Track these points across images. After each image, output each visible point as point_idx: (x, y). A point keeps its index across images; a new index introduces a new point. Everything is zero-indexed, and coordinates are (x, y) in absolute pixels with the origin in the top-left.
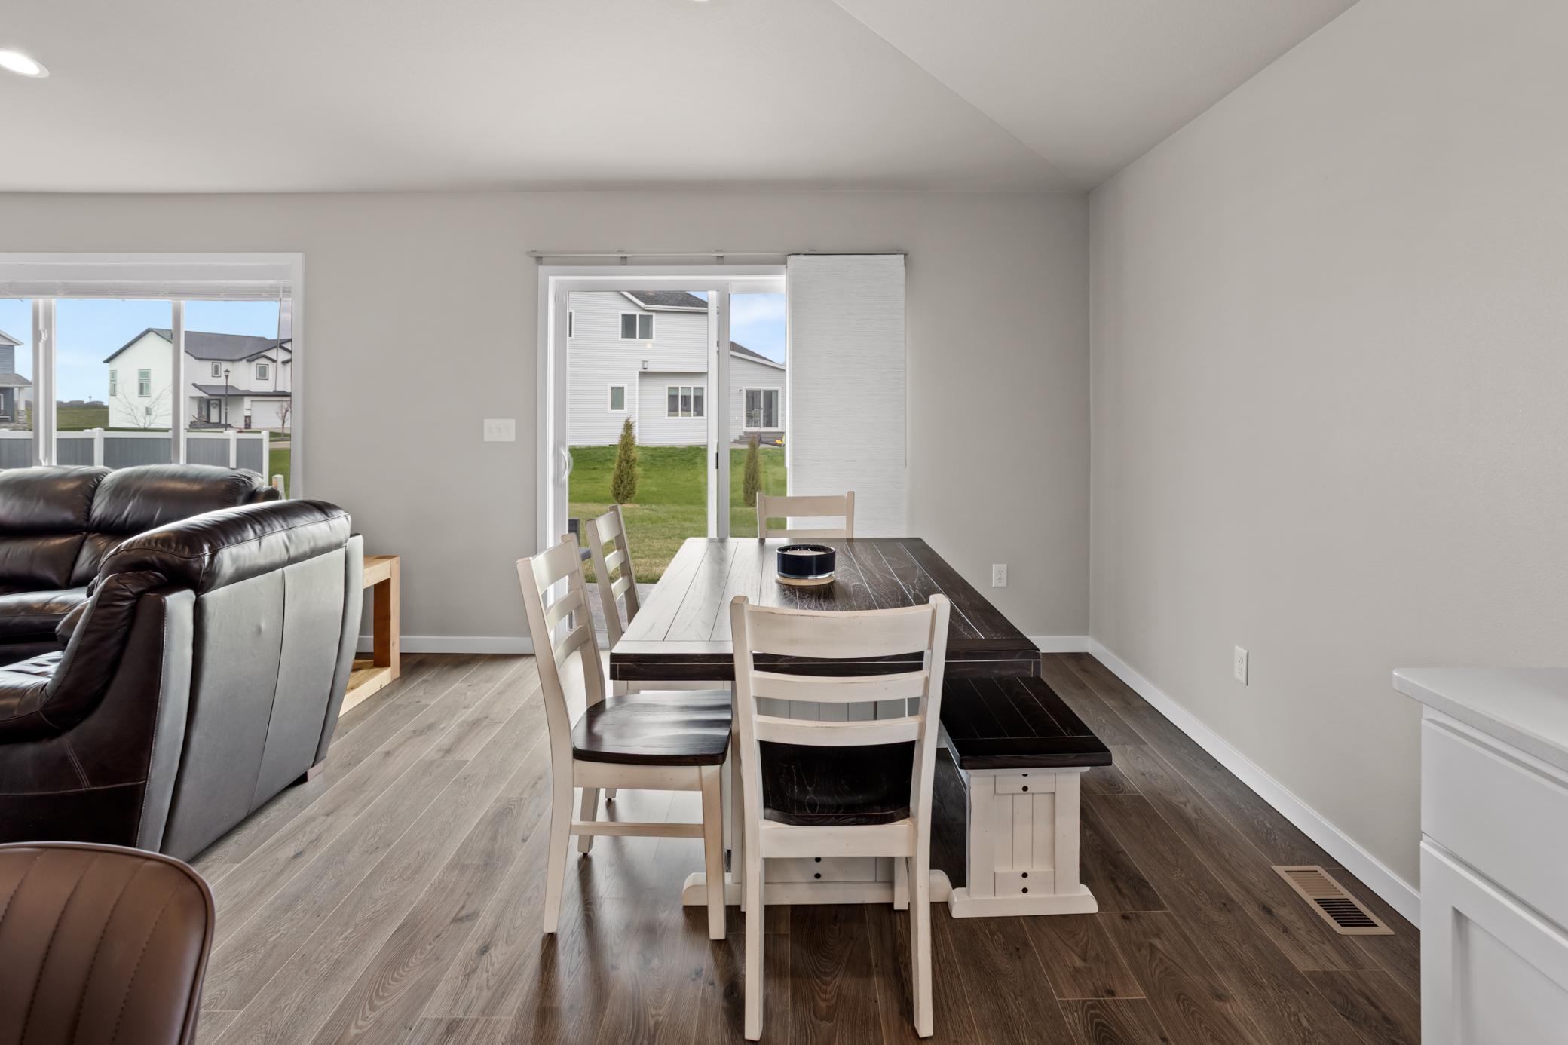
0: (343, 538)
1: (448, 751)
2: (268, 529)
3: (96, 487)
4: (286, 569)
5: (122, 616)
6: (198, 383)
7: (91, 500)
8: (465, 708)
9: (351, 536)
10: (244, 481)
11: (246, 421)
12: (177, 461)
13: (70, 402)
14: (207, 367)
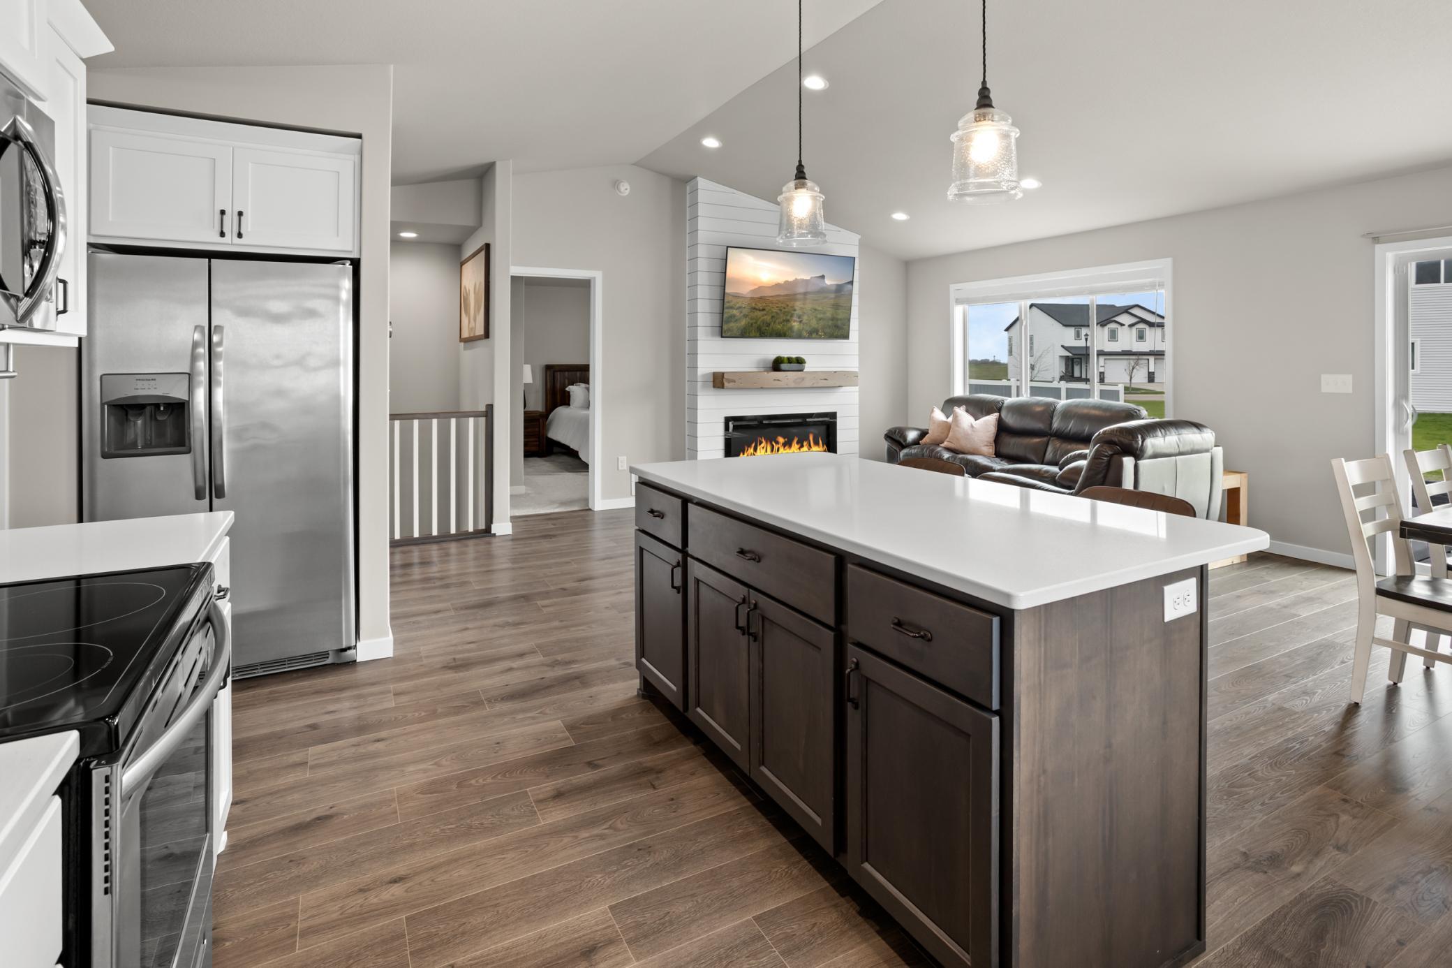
0: (1209, 446)
1: (1285, 607)
2: (1168, 433)
3: (1053, 412)
4: (1177, 457)
5: (1104, 465)
6: (1066, 345)
7: (1052, 418)
8: (1301, 589)
9: (1215, 446)
10: (1136, 412)
11: (1100, 376)
12: (1094, 397)
13: (982, 360)
14: (1071, 332)
